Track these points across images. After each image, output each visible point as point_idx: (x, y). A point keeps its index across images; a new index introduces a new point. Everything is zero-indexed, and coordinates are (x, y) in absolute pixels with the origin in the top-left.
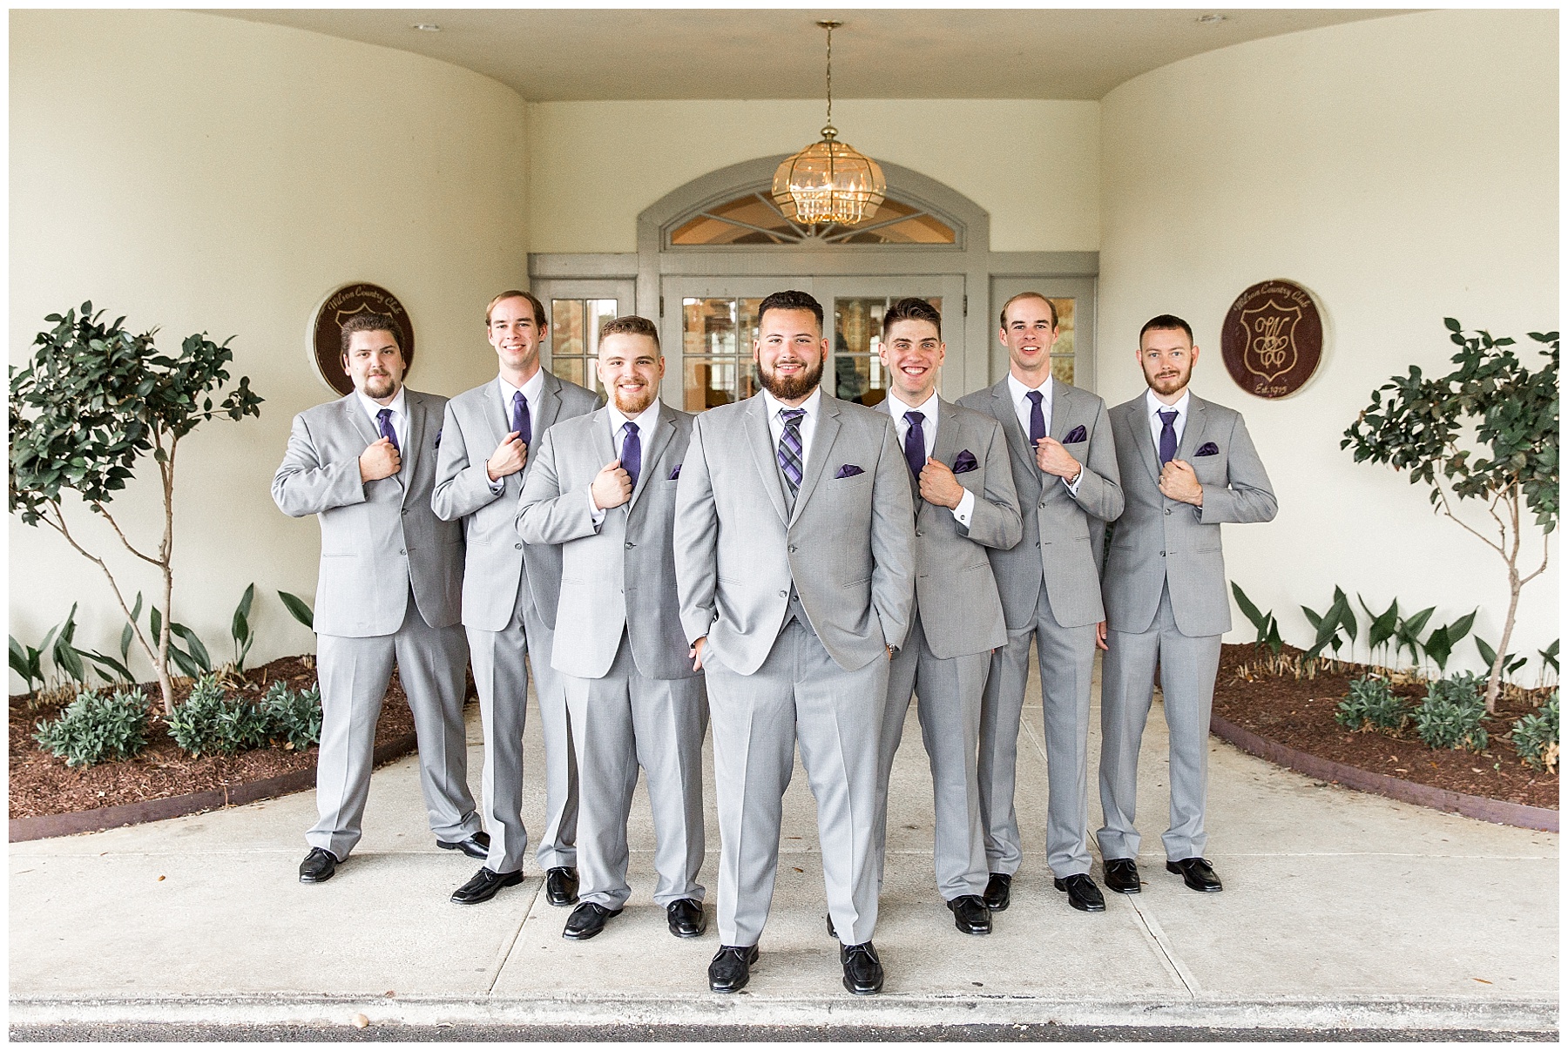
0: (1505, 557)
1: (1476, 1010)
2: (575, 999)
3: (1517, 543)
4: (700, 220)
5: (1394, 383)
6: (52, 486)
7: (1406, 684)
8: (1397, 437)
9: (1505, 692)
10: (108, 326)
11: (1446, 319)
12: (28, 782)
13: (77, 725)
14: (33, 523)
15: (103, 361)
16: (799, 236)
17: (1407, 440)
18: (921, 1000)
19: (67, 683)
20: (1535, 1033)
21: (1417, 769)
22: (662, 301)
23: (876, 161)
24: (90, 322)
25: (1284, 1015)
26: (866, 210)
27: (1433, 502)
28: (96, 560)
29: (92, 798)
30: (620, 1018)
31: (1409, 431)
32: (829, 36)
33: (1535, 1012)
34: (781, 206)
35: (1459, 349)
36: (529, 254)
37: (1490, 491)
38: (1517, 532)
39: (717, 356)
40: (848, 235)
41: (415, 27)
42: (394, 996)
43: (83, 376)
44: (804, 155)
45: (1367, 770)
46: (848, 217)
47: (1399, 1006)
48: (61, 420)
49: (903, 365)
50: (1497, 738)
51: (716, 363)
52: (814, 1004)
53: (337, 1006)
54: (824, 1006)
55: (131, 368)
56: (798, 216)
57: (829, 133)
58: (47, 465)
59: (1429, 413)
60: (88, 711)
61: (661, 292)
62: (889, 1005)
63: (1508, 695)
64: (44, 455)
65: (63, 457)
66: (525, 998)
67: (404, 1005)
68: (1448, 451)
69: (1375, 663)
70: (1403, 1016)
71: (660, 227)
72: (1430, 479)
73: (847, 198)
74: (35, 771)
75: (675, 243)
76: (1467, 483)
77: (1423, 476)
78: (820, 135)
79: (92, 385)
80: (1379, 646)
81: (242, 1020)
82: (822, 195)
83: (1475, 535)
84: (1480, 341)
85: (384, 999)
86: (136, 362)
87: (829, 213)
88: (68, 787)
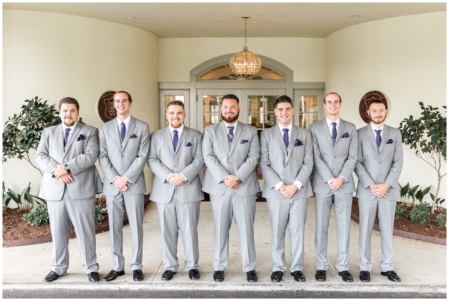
0: (436, 170)
1: (416, 287)
2: (175, 283)
3: (440, 166)
4: (208, 72)
5: (406, 120)
6: (28, 148)
7: (411, 207)
8: (406, 136)
9: (438, 209)
10: (43, 103)
11: (419, 102)
12: (21, 230)
13: (34, 215)
14: (21, 158)
15: (42, 113)
16: (237, 77)
17: (409, 137)
18: (267, 283)
19: (28, 205)
20: (431, 293)
21: (410, 229)
22: (197, 96)
23: (259, 56)
24: (38, 102)
25: (365, 288)
26: (256, 70)
27: (416, 154)
28: (38, 169)
29: (39, 235)
30: (187, 288)
31: (410, 134)
32: (246, 21)
33: (431, 287)
34: (232, 69)
35: (423, 111)
36: (158, 82)
37: (431, 151)
38: (440, 162)
39: (213, 112)
40: (252, 77)
41: (127, 18)
42: (127, 282)
43: (37, 117)
44: (239, 55)
45: (396, 229)
46: (251, 72)
47: (395, 286)
48: (30, 129)
49: (281, 116)
50: (434, 221)
51: (213, 115)
52: (239, 284)
53: (112, 285)
54: (242, 285)
55: (50, 115)
56: (236, 72)
57: (246, 49)
58: (27, 142)
59: (415, 129)
60: (37, 211)
61: (197, 94)
62: (259, 285)
63: (439, 210)
64: (26, 139)
65: (31, 140)
66: (162, 283)
67: (130, 284)
68: (420, 140)
69: (402, 201)
70: (396, 288)
71: (197, 74)
72: (415, 147)
73: (251, 67)
74: (22, 227)
75: (201, 79)
76: (425, 149)
77: (414, 147)
78: (243, 49)
79: (39, 120)
80: (404, 196)
81: (86, 288)
82: (243, 66)
83: (428, 163)
84: (429, 108)
85: (124, 283)
86: (51, 113)
87: (245, 71)
88: (32, 231)
